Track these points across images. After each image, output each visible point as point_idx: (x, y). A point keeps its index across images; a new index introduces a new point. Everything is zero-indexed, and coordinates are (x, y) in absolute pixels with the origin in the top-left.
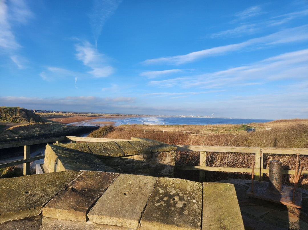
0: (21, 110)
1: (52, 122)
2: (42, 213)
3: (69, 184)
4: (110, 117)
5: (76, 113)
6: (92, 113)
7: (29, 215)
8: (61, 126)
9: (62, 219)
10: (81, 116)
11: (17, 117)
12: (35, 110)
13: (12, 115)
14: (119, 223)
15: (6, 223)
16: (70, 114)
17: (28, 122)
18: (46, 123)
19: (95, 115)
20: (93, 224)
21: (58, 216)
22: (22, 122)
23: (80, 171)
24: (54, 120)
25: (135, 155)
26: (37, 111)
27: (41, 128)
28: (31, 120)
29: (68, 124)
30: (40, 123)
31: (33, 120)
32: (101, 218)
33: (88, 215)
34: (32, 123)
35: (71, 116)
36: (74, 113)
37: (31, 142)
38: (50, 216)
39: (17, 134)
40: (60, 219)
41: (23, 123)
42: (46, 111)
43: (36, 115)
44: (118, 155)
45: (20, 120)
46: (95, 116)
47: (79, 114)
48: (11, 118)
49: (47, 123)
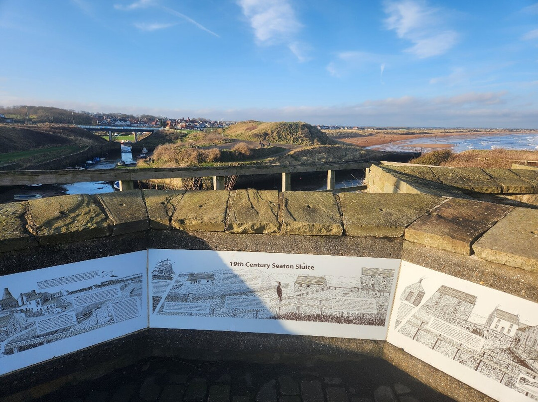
0: (303, 125)
1: (344, 144)
2: (403, 235)
3: (431, 210)
4: (442, 134)
5: (380, 129)
6: (407, 129)
7: (390, 234)
8: (357, 150)
9: (432, 245)
10: (388, 133)
11: (298, 137)
12: (319, 126)
13: (293, 135)
14: (528, 266)
15: (366, 237)
16: (370, 131)
17: (312, 143)
18: (334, 146)
19: (413, 131)
20: (480, 260)
21: (426, 241)
22: (304, 144)
23: (441, 197)
24: (346, 140)
25: (525, 194)
26: (322, 127)
27: (328, 153)
28: (315, 141)
29: (367, 148)
30: (327, 145)
31: (318, 141)
32: (496, 254)
33: (473, 247)
34: (316, 146)
35: (371, 135)
36: (377, 129)
37: (336, 167)
38: (416, 241)
39: (299, 161)
40: (429, 247)
41: (306, 146)
42: (334, 128)
43: (322, 133)
44: (490, 191)
45: (302, 140)
46: (413, 133)
47: (385, 131)
48: (292, 139)
49: (337, 145)
